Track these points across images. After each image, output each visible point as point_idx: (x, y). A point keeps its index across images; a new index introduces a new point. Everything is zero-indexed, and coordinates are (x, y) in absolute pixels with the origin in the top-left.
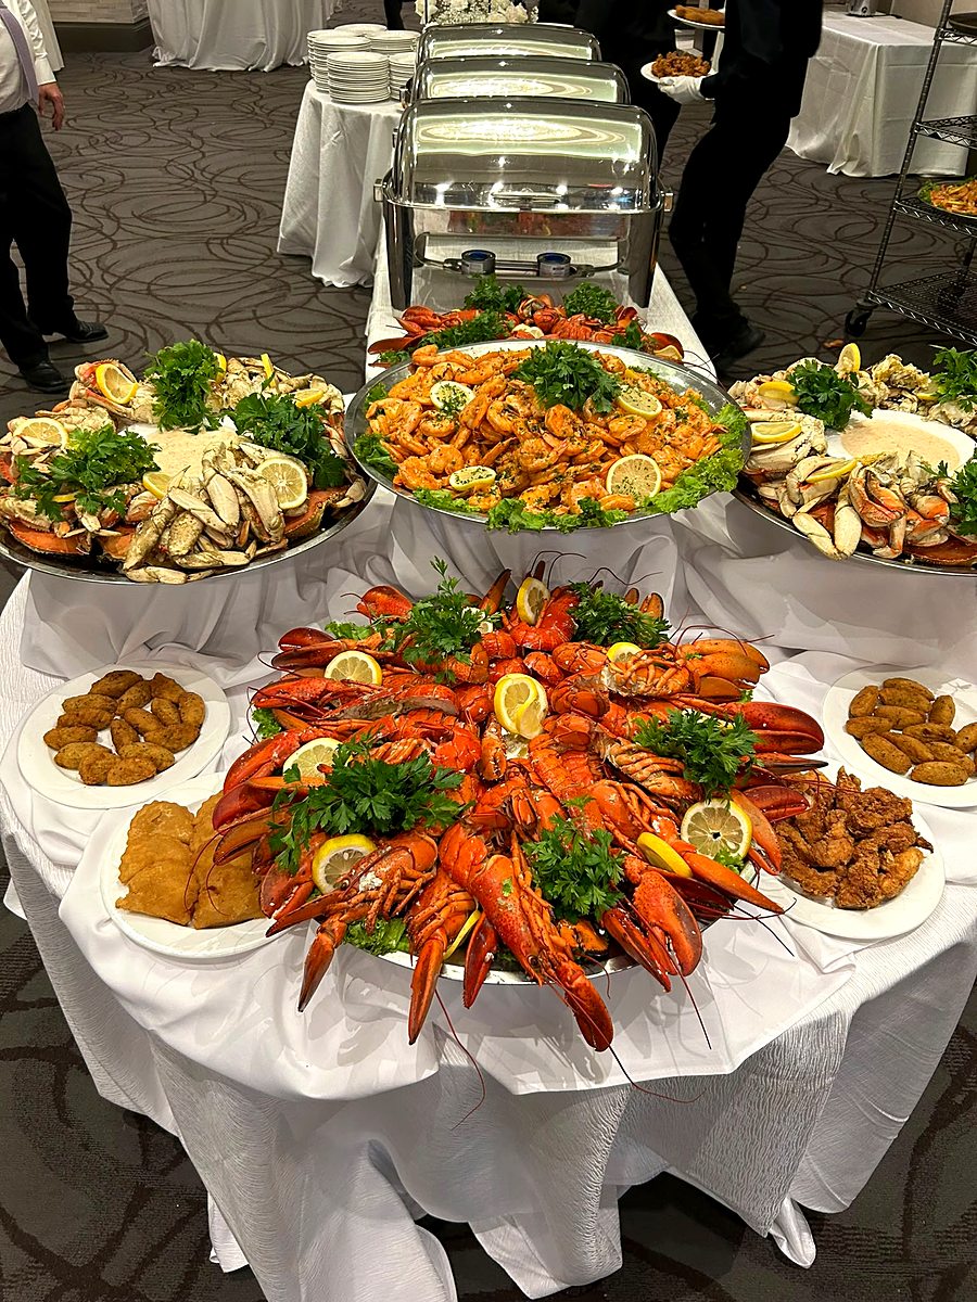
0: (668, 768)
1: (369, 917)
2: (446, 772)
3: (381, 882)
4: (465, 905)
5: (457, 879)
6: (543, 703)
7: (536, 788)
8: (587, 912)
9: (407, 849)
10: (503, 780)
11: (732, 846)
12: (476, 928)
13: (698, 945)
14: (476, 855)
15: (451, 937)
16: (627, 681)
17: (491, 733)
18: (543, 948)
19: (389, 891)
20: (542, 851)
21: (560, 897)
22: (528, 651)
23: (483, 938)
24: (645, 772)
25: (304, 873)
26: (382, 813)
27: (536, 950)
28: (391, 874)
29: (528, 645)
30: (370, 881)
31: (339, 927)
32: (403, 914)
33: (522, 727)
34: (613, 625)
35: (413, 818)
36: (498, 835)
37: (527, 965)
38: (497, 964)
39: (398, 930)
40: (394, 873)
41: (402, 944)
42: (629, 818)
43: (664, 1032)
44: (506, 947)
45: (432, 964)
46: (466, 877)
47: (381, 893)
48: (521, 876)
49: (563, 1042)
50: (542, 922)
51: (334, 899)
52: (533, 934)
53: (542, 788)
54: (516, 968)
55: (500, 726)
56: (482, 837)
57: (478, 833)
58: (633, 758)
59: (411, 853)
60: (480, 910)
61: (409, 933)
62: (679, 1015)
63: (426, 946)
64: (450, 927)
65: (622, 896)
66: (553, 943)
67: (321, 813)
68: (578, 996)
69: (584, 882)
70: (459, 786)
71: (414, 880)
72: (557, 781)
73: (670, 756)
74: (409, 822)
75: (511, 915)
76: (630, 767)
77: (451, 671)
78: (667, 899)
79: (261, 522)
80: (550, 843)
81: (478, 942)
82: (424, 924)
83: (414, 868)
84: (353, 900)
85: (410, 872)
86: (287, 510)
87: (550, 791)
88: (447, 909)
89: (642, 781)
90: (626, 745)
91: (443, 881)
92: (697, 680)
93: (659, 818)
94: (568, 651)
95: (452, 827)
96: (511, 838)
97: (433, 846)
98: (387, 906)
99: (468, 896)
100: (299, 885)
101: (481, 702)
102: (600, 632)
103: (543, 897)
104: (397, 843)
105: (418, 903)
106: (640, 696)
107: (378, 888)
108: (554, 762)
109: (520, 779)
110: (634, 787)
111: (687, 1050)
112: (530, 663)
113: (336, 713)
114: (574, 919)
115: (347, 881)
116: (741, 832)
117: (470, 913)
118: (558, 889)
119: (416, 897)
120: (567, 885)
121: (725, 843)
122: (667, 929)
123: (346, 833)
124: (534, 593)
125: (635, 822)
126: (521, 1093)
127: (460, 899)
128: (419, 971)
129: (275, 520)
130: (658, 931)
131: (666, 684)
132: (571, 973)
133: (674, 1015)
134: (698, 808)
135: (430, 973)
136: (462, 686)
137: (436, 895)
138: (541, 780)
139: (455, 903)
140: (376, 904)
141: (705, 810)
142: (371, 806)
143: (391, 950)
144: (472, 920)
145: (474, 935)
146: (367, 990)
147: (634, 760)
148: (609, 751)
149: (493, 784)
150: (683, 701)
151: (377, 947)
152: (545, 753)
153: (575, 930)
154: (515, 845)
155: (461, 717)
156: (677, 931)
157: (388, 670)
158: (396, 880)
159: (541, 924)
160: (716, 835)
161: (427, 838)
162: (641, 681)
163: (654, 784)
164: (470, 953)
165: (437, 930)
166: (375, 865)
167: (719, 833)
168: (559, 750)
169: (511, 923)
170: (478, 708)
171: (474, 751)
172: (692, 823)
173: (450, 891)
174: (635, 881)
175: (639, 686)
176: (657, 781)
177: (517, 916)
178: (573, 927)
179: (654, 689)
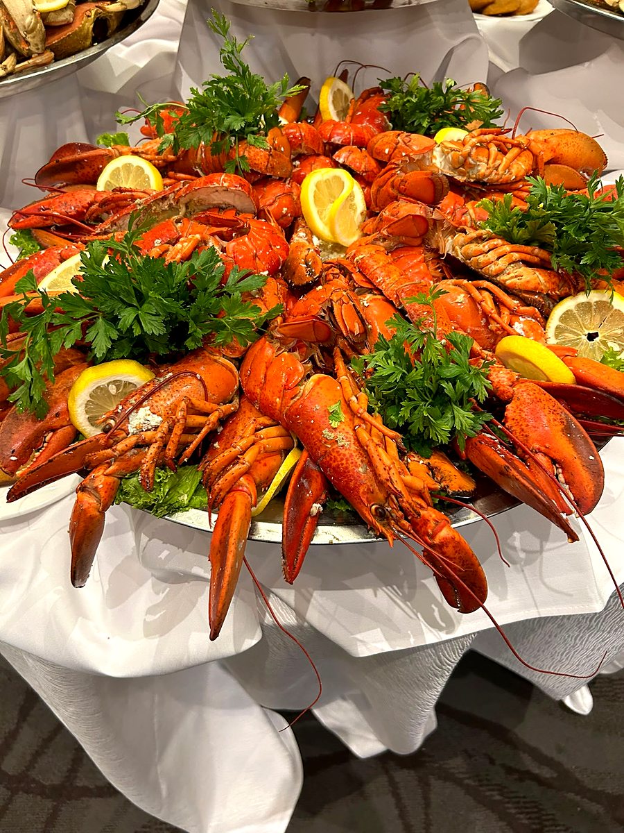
0: (528, 257)
1: (145, 467)
2: (242, 274)
3: (160, 419)
4: (279, 443)
5: (266, 410)
6: (360, 205)
7: (363, 291)
8: (446, 441)
9: (194, 375)
10: (317, 283)
11: (615, 348)
12: (296, 473)
13: (598, 473)
14: (289, 375)
15: (262, 487)
16: (465, 160)
17: (300, 237)
18: (390, 493)
19: (170, 431)
20: (381, 363)
21: (407, 424)
22: (338, 146)
23: (306, 484)
24: (501, 264)
25: (57, 415)
26: (154, 327)
27: (381, 496)
28: (174, 409)
29: (337, 141)
30: (144, 419)
31: (105, 484)
32: (196, 459)
33: (338, 230)
35: (200, 334)
36: (317, 353)
37: (370, 518)
38: (329, 517)
39: (191, 480)
40: (176, 406)
41: (198, 499)
42: (483, 322)
43: (523, 571)
44: (338, 493)
45: (235, 527)
46: (279, 406)
47: (160, 435)
48: (354, 398)
49: (406, 591)
50: (386, 458)
51: (95, 445)
52: (376, 475)
53: (370, 291)
54: (353, 520)
55: (311, 232)
56: (296, 353)
57: (292, 350)
58: (485, 246)
59: (201, 380)
60: (300, 447)
61: (206, 484)
62: (541, 551)
63: (227, 501)
64: (260, 473)
65: (489, 417)
66: (406, 485)
67: (66, 330)
68: (443, 554)
69: (440, 400)
70: (260, 290)
71: (207, 414)
72: (388, 280)
73: (527, 243)
74: (195, 340)
75: (342, 451)
76: (482, 258)
77: (243, 157)
78: (552, 417)
79: (15, 27)
80: (391, 352)
81: (300, 490)
82: (224, 470)
83: (206, 400)
84: (120, 446)
85: (201, 404)
86: (48, 13)
87: (381, 294)
88: (255, 449)
89: (497, 275)
90: (472, 234)
91: (248, 414)
92: (541, 165)
93: (522, 318)
94: (387, 140)
95: (255, 342)
96: (333, 357)
97: (231, 371)
98: (171, 451)
99: (283, 431)
100: (54, 430)
101: (285, 201)
102: (420, 125)
103: (385, 424)
104: (181, 367)
105: (216, 445)
106: (478, 182)
107: (156, 428)
108: (383, 259)
109: (342, 281)
110: (485, 284)
111: (548, 587)
112: (341, 157)
113: (106, 226)
114: (426, 451)
115: (112, 422)
117: (287, 452)
118: (405, 413)
119: (212, 436)
120: (415, 408)
121: (606, 345)
122: (557, 456)
123: (107, 359)
124: (338, 96)
125: (493, 326)
126: (361, 656)
127: (272, 436)
128: (218, 536)
129: (30, 20)
130: (541, 458)
131: (508, 167)
132: (432, 524)
133: (537, 552)
134: (569, 304)
135: (232, 540)
136: (259, 180)
137: (240, 433)
138: (369, 282)
139: (264, 441)
140: (152, 450)
141: (579, 306)
142: (137, 318)
143: (182, 508)
144: (290, 461)
145: (292, 482)
146: (166, 553)
147: (486, 248)
148: (450, 245)
149: (308, 288)
151: (160, 506)
152: (372, 249)
153: (428, 465)
154: (340, 363)
155: (260, 214)
156: (569, 458)
157: (170, 178)
158: (180, 414)
159: (388, 462)
160: (591, 337)
161: (222, 360)
162: (480, 161)
163: (512, 278)
164: (290, 505)
165: (242, 478)
166: (151, 398)
167: (597, 333)
168: (387, 246)
169: (344, 462)
170: (281, 207)
171: (278, 247)
172: (561, 324)
173: (258, 426)
174: (505, 397)
175: (479, 168)
176: (516, 274)
177: (352, 452)
178: (426, 461)
179: (496, 174)
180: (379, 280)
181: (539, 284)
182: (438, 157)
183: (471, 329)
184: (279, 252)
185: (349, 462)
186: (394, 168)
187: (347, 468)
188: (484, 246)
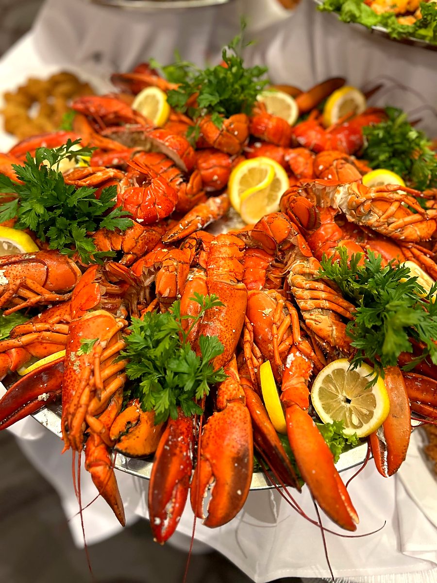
0: (340, 310)
2: (124, 213)
3: (7, 281)
9: (45, 265)
11: (355, 421)
13: (235, 506)
14: (87, 301)
16: (358, 207)
22: (299, 145)
23: (44, 379)
24: (310, 304)
29: (302, 140)
34: (395, 154)
46: (74, 316)
53: (204, 270)
58: (309, 284)
59: (49, 271)
64: (37, 351)
71: (36, 295)
75: (73, 373)
78: (233, 444)
81: (34, 380)
83: (43, 285)
85: (37, 285)
89: (304, 311)
93: (298, 354)
101: (219, 171)
104: (44, 255)
105: (39, 316)
110: (294, 312)
116: (371, 414)
121: (351, 414)
124: (349, 103)
125: (270, 346)
130: (207, 467)
131: (403, 227)
134: (345, 365)
141: (350, 371)
147: (309, 286)
150: (412, 253)
152: (230, 240)
157: (175, 116)
160: (347, 401)
161: (74, 265)
162: (375, 213)
163: (312, 319)
164: (17, 386)
165: (14, 349)
166: (10, 266)
167: (350, 401)
168: (248, 243)
169: (69, 381)
170: (214, 174)
171: (160, 207)
172: (332, 375)
173: (62, 320)
174: (220, 406)
175: (371, 218)
176: (316, 319)
177: (77, 378)
178: (141, 413)
179: (385, 228)
180: (210, 267)
181: (329, 336)
182: (342, 193)
183: (261, 337)
184: (160, 210)
185: (71, 383)
186: (299, 187)
187: (68, 386)
188: (306, 284)
